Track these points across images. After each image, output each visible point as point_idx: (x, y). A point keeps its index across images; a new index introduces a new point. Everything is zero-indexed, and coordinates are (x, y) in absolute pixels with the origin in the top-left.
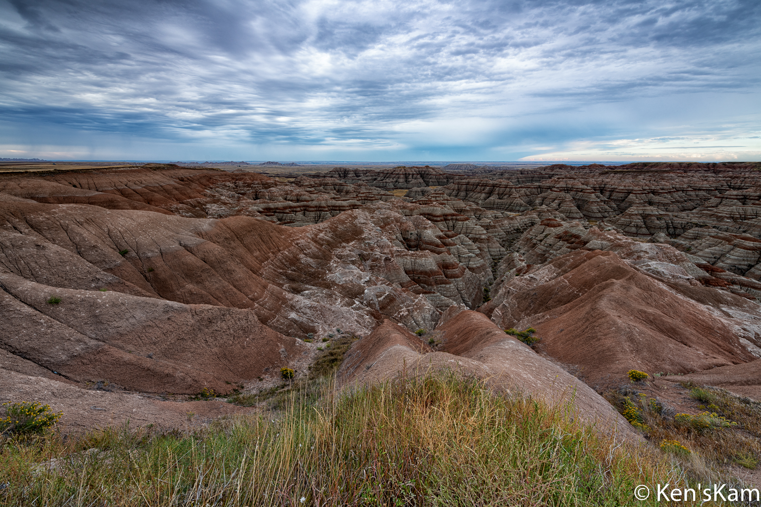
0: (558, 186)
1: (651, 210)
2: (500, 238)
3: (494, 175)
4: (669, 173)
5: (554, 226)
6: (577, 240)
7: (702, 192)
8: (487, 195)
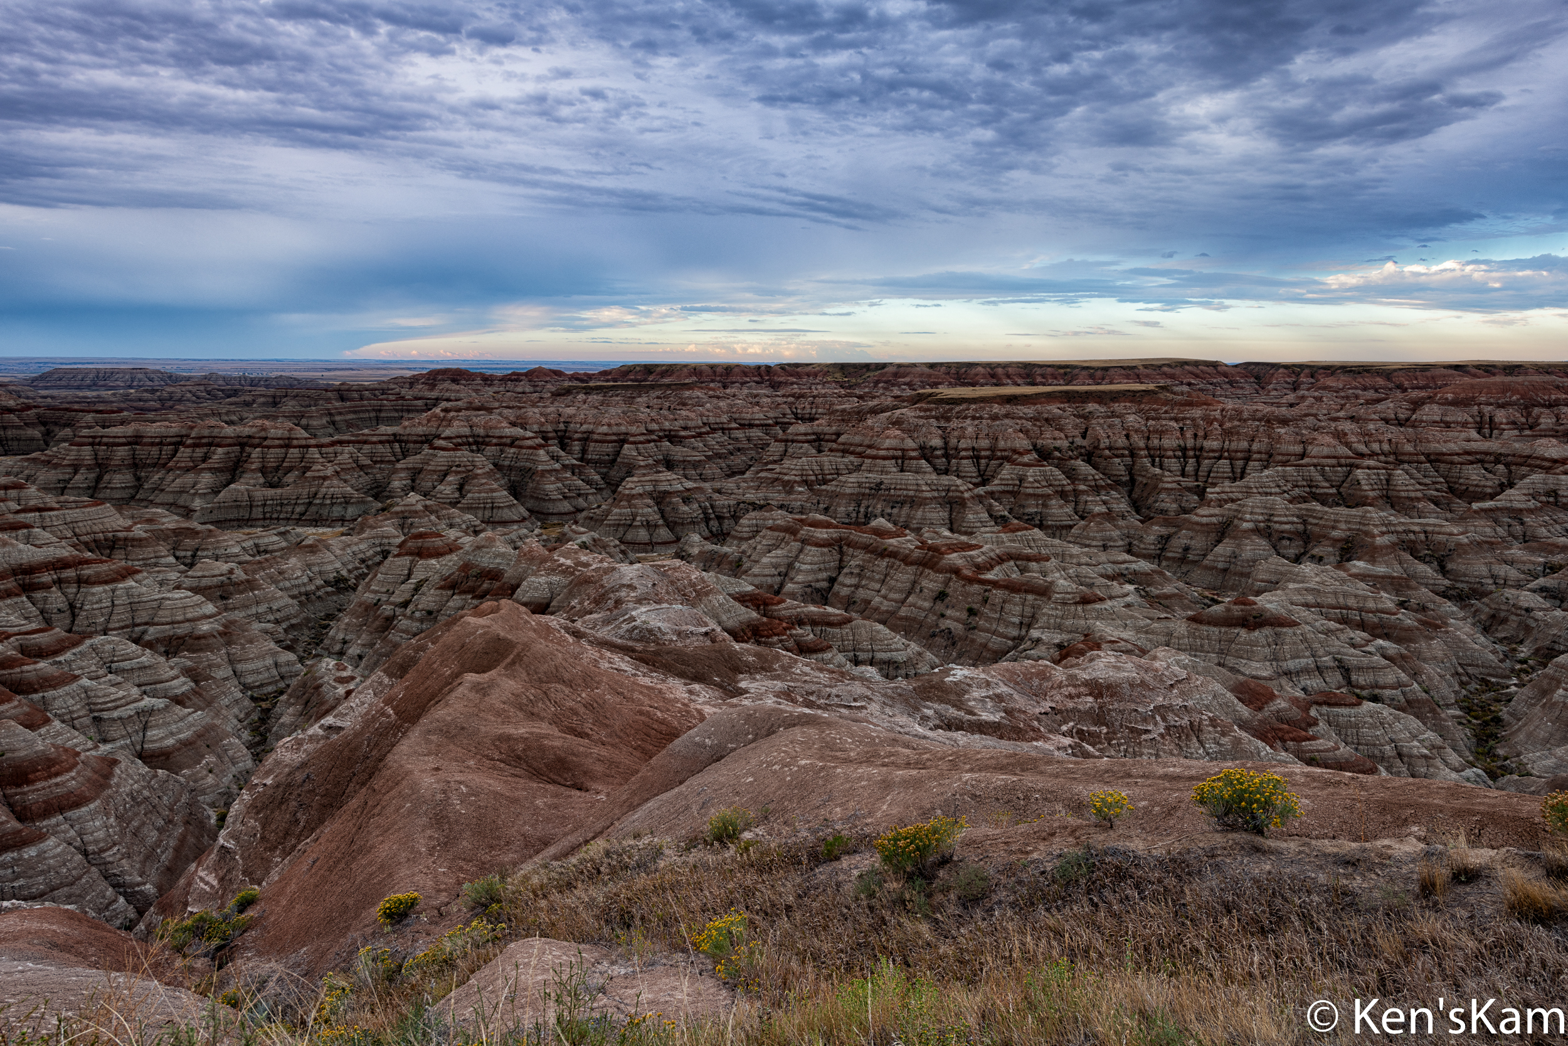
0: (448, 432)
1: (672, 481)
2: (277, 622)
3: (247, 404)
4: (692, 389)
5: (438, 554)
6: (497, 584)
7: (755, 430)
8: (223, 478)
